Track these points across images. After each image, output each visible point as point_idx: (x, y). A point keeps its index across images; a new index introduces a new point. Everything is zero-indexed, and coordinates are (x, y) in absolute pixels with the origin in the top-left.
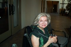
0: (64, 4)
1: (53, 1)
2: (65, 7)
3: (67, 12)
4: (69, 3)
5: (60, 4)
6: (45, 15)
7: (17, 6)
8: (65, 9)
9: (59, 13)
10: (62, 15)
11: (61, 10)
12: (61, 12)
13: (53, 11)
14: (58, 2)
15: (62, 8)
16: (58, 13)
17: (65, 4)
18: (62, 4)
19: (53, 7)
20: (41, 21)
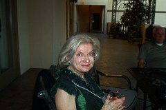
0: (116, 11)
1: (90, 6)
2: (120, 18)
3: (123, 30)
4: (127, 10)
5: (108, 11)
6: (88, 40)
7: (7, 19)
8: (119, 23)
9: (105, 32)
10: (114, 38)
11: (109, 25)
12: (112, 30)
13: (91, 28)
14: (103, 7)
15: (112, 20)
16: (103, 33)
17: (119, 11)
18: (113, 11)
19: (92, 18)
20: (79, 55)
